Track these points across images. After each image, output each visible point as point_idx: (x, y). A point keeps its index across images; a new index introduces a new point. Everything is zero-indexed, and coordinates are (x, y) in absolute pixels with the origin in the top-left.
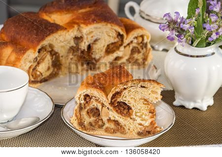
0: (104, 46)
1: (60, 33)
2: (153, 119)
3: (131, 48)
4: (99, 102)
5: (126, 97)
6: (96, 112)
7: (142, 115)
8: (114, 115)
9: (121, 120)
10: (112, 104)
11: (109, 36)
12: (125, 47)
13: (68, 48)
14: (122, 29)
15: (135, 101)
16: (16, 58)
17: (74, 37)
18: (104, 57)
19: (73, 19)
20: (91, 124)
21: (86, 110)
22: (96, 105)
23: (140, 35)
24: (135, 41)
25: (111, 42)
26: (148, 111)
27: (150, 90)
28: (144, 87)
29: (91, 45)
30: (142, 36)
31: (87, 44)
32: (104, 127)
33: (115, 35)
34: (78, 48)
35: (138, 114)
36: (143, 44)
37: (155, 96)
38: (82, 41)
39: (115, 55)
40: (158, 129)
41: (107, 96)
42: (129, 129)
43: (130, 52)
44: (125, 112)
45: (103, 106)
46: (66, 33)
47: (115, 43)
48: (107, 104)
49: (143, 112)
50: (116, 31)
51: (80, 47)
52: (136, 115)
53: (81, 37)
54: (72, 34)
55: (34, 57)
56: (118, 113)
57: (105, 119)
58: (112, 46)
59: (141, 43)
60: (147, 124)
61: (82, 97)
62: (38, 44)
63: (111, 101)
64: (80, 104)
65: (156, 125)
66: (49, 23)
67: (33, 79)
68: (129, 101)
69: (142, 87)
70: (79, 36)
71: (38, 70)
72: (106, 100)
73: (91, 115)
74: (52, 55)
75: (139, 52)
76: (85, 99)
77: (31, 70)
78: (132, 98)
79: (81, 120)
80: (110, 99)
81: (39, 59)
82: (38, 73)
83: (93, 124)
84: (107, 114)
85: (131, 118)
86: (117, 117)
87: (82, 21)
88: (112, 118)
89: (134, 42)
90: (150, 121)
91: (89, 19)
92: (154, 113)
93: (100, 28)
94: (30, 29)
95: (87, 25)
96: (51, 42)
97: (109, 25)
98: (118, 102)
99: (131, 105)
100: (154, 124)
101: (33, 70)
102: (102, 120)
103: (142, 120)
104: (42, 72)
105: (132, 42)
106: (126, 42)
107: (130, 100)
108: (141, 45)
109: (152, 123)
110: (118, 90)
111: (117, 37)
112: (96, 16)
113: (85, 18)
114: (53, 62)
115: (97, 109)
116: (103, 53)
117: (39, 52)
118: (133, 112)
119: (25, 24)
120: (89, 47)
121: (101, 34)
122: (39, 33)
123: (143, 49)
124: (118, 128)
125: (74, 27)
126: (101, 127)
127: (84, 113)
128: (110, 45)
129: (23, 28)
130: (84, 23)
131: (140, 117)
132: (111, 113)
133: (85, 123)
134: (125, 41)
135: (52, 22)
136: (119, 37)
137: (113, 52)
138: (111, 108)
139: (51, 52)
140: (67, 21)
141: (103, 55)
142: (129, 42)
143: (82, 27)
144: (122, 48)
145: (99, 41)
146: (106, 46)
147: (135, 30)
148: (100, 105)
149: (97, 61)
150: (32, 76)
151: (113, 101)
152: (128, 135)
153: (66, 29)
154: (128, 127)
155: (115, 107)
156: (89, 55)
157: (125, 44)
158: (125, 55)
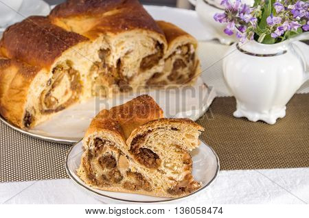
0: (138, 60)
1: (80, 45)
2: (189, 172)
3: (173, 61)
4: (115, 148)
5: (151, 142)
6: (110, 162)
7: (173, 166)
8: (135, 166)
9: (145, 172)
10: (132, 150)
11: (145, 46)
12: (165, 60)
13: (92, 64)
14: (161, 37)
15: (164, 147)
16: (23, 82)
17: (99, 49)
18: (139, 74)
19: (97, 25)
20: (104, 177)
21: (98, 158)
22: (110, 153)
23: (185, 43)
24: (179, 52)
25: (147, 55)
26: (182, 161)
27: (184, 134)
28: (176, 129)
29: (122, 59)
30: (188, 45)
31: (117, 58)
32: (122, 182)
33: (152, 44)
34: (104, 64)
35: (168, 165)
36: (189, 55)
37: (190, 141)
38: (109, 55)
39: (153, 71)
40: (196, 185)
41: (125, 139)
42: (156, 185)
43: (172, 66)
44: (150, 162)
45: (120, 154)
46: (88, 46)
47: (153, 55)
48: (126, 152)
49: (175, 162)
50: (154, 40)
51: (106, 63)
52: (165, 166)
53: (108, 50)
54: (96, 45)
55: (47, 79)
56: (141, 163)
57: (123, 171)
58: (150, 60)
59: (187, 53)
60: (180, 178)
61: (92, 141)
62: (52, 62)
63: (131, 147)
64: (90, 151)
65: (192, 180)
66: (66, 32)
67: (46, 108)
68: (155, 148)
69: (172, 129)
70: (106, 49)
71: (53, 95)
72: (124, 145)
73: (104, 165)
74: (70, 75)
75: (185, 66)
76: (96, 144)
77: (44, 96)
78: (159, 144)
79: (91, 171)
80: (129, 145)
81: (53, 81)
82: (53, 100)
83: (108, 177)
84: (126, 165)
85: (158, 170)
86: (139, 169)
87: (109, 29)
88: (133, 170)
89: (177, 53)
90: (184, 174)
91: (118, 25)
92: (190, 164)
93: (133, 37)
94: (41, 41)
95: (116, 34)
96: (69, 58)
97: (145, 32)
98: (141, 148)
99: (158, 153)
100: (190, 178)
101: (46, 96)
102: (119, 172)
103: (174, 173)
104: (57, 98)
105: (174, 53)
106: (167, 53)
107: (157, 146)
108: (187, 56)
109: (187, 177)
110: (140, 133)
111: (156, 47)
112: (127, 20)
113: (113, 24)
114: (72, 83)
115: (112, 158)
116: (137, 70)
117: (53, 72)
118: (160, 162)
119: (33, 35)
120: (119, 62)
121: (134, 44)
122: (53, 47)
123: (188, 61)
124: (141, 183)
125: (98, 36)
126: (118, 181)
127: (95, 162)
128: (147, 59)
129: (30, 40)
130: (112, 31)
131: (170, 169)
132: (131, 163)
133: (97, 175)
134: (165, 52)
135: (69, 30)
136: (158, 47)
137: (150, 67)
138: (131, 156)
139: (69, 71)
140: (89, 29)
141: (137, 72)
142: (171, 53)
143: (110, 37)
144: (162, 62)
145: (132, 53)
146: (141, 60)
147: (178, 38)
148: (116, 152)
149: (129, 80)
150: (46, 103)
151: (134, 147)
152: (154, 192)
153: (88, 39)
154: (154, 183)
155: (136, 155)
156: (119, 73)
157: (165, 57)
158: (166, 70)
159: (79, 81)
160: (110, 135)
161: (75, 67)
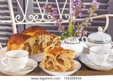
0: (46, 43)
2: (72, 65)
3: (55, 44)
6: (51, 63)
8: (58, 64)
9: (60, 66)
10: (57, 59)
11: (48, 39)
12: (53, 43)
13: (34, 44)
14: (52, 37)
15: (65, 58)
17: (35, 40)
21: (48, 62)
22: (51, 60)
24: (57, 41)
26: (70, 62)
27: (71, 54)
28: (68, 53)
30: (59, 39)
31: (40, 42)
32: (54, 69)
36: (59, 42)
37: (72, 56)
39: (50, 46)
41: (55, 56)
43: (55, 45)
44: (62, 63)
45: (53, 61)
48: (55, 60)
49: (68, 63)
50: (50, 37)
51: (38, 44)
53: (38, 40)
55: (23, 47)
57: (54, 65)
60: (70, 67)
61: (46, 57)
62: (24, 42)
64: (45, 60)
65: (73, 68)
72: (55, 58)
73: (49, 64)
74: (28, 47)
75: (58, 45)
76: (47, 58)
80: (56, 58)
83: (50, 67)
84: (55, 64)
85: (64, 65)
87: (38, 34)
88: (57, 65)
90: (71, 66)
92: (72, 63)
94: (21, 37)
96: (28, 42)
97: (47, 35)
98: (59, 59)
99: (64, 60)
102: (53, 66)
103: (68, 66)
107: (63, 58)
109: (72, 67)
110: (59, 54)
111: (51, 40)
114: (29, 49)
117: (25, 45)
118: (64, 63)
120: (41, 43)
124: (59, 70)
125: (36, 36)
127: (47, 63)
128: (48, 43)
129: (18, 37)
131: (67, 65)
133: (47, 67)
138: (57, 61)
139: (28, 45)
141: (46, 46)
142: (55, 41)
143: (38, 36)
144: (52, 44)
149: (44, 49)
153: (33, 37)
154: (63, 69)
155: (58, 61)
156: (41, 47)
157: (53, 42)
158: (53, 46)
159: (31, 49)
160: (51, 55)
161: (30, 44)
